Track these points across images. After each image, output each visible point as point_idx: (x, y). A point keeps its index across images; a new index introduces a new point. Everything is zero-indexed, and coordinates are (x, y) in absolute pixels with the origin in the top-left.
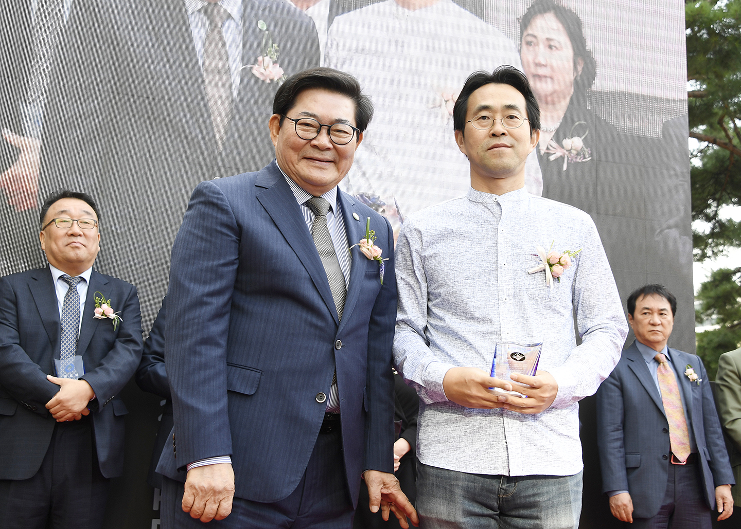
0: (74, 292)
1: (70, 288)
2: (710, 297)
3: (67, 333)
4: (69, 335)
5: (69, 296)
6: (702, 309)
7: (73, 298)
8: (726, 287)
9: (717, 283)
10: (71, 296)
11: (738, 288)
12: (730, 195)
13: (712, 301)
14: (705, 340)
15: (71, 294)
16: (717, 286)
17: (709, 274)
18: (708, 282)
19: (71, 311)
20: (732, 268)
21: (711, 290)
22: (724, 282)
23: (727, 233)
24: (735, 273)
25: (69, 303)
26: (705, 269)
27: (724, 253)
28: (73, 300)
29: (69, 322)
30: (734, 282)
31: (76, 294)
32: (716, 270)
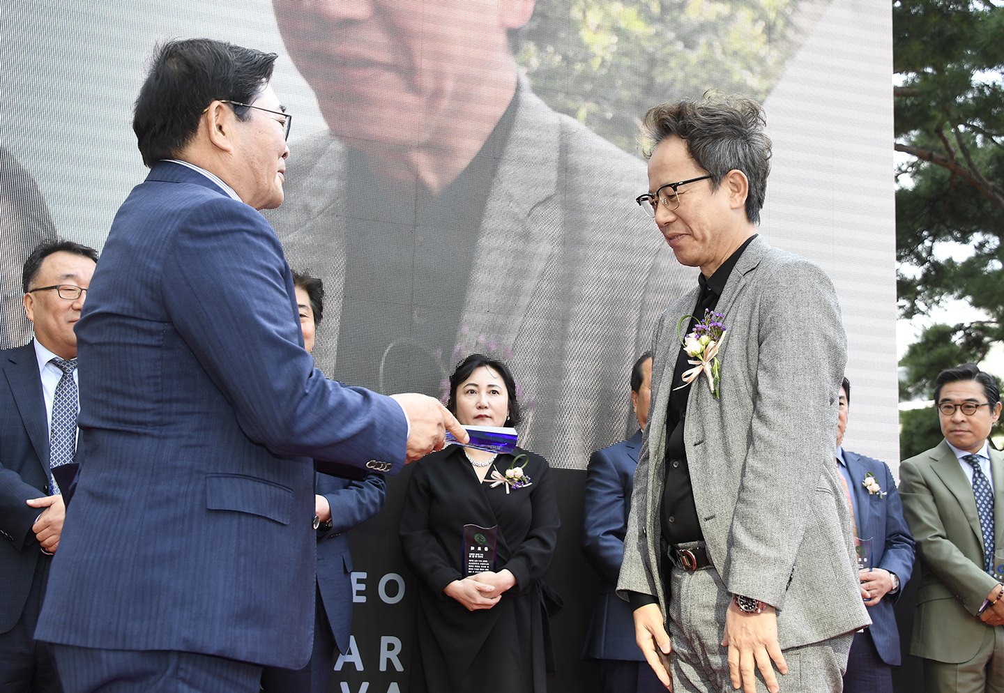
0: (69, 381)
1: (63, 376)
2: (921, 365)
3: (59, 436)
4: (62, 440)
5: (62, 387)
6: (910, 380)
7: (68, 389)
8: (942, 350)
9: (931, 345)
10: (66, 386)
11: (959, 351)
12: (950, 229)
13: (923, 370)
14: (913, 422)
15: (65, 383)
16: (930, 349)
17: (920, 333)
18: (919, 343)
19: (65, 407)
20: (952, 325)
21: (923, 354)
22: (940, 344)
23: (945, 281)
24: (954, 331)
25: (62, 395)
26: (915, 326)
27: (941, 303)
28: (68, 392)
29: (62, 422)
30: (954, 343)
31: (71, 384)
32: (929, 327)
